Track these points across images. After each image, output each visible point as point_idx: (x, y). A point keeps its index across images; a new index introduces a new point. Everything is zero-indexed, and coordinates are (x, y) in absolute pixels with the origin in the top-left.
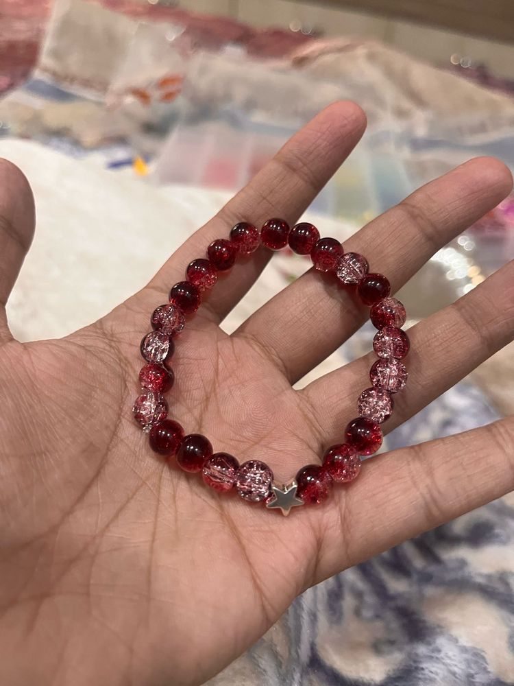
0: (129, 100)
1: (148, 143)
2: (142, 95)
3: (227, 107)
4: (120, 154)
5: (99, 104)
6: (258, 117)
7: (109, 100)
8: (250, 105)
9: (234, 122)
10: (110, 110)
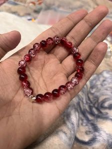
0: (31, 4)
1: (35, 15)
2: (34, 3)
3: (54, 7)
4: (29, 18)
5: (24, 6)
6: (61, 9)
7: (26, 5)
8: (59, 6)
9: (55, 10)
10: (26, 7)
